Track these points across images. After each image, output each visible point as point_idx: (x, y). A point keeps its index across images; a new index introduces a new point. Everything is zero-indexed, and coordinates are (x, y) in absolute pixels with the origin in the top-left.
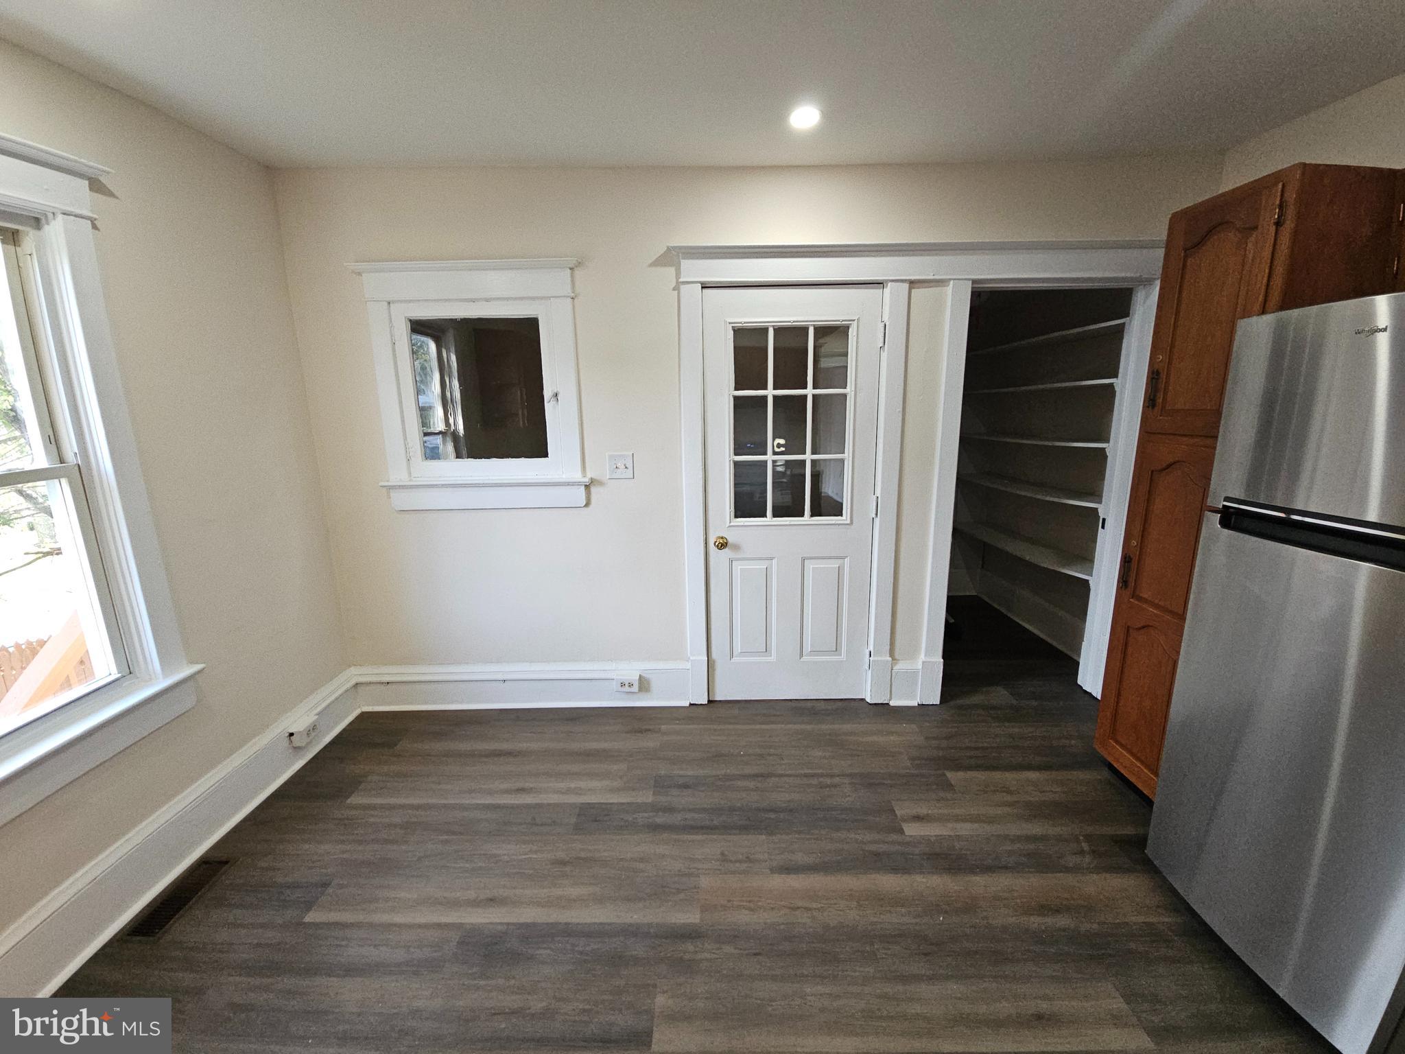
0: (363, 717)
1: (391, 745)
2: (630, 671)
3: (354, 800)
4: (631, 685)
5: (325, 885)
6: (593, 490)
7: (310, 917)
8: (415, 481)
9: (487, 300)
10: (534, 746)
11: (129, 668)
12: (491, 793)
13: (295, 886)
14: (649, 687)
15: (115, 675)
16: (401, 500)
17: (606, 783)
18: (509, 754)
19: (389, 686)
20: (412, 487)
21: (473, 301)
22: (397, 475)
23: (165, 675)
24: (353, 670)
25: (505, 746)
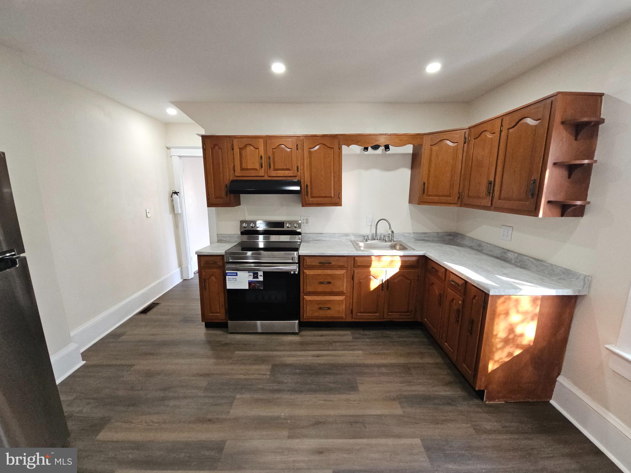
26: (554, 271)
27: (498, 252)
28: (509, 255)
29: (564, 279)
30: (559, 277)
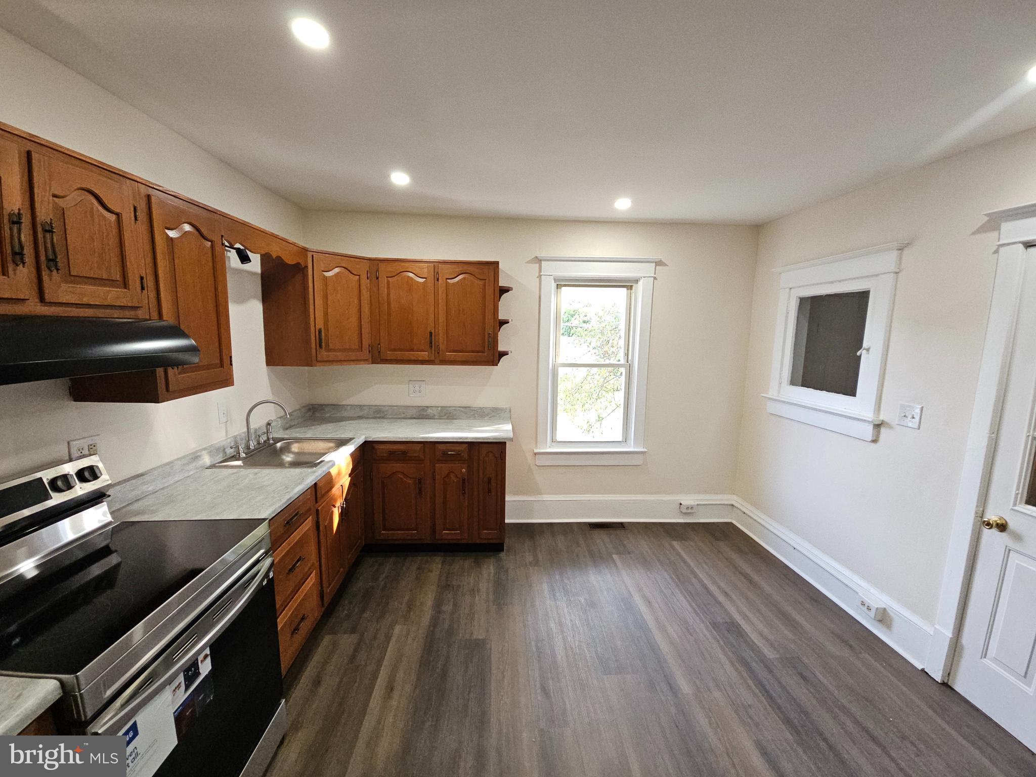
0: (731, 523)
1: (717, 539)
2: (879, 599)
3: (675, 543)
4: (869, 609)
5: (629, 553)
6: (883, 430)
7: (614, 556)
8: (781, 398)
9: (840, 281)
10: (768, 589)
11: (625, 440)
12: (715, 583)
13: (625, 546)
14: (891, 624)
15: (620, 440)
16: (771, 407)
17: (766, 631)
18: (750, 581)
19: (745, 515)
20: (776, 400)
21: (832, 282)
22: (772, 393)
23: (634, 448)
24: (735, 497)
25: (756, 578)
26: (484, 412)
27: (413, 412)
28: (430, 411)
29: (494, 416)
30: (489, 416)
